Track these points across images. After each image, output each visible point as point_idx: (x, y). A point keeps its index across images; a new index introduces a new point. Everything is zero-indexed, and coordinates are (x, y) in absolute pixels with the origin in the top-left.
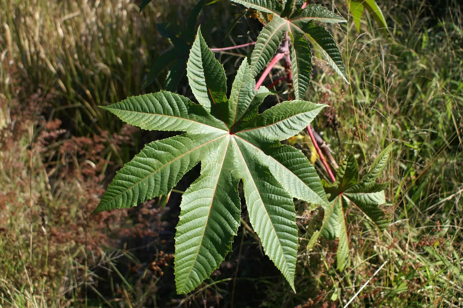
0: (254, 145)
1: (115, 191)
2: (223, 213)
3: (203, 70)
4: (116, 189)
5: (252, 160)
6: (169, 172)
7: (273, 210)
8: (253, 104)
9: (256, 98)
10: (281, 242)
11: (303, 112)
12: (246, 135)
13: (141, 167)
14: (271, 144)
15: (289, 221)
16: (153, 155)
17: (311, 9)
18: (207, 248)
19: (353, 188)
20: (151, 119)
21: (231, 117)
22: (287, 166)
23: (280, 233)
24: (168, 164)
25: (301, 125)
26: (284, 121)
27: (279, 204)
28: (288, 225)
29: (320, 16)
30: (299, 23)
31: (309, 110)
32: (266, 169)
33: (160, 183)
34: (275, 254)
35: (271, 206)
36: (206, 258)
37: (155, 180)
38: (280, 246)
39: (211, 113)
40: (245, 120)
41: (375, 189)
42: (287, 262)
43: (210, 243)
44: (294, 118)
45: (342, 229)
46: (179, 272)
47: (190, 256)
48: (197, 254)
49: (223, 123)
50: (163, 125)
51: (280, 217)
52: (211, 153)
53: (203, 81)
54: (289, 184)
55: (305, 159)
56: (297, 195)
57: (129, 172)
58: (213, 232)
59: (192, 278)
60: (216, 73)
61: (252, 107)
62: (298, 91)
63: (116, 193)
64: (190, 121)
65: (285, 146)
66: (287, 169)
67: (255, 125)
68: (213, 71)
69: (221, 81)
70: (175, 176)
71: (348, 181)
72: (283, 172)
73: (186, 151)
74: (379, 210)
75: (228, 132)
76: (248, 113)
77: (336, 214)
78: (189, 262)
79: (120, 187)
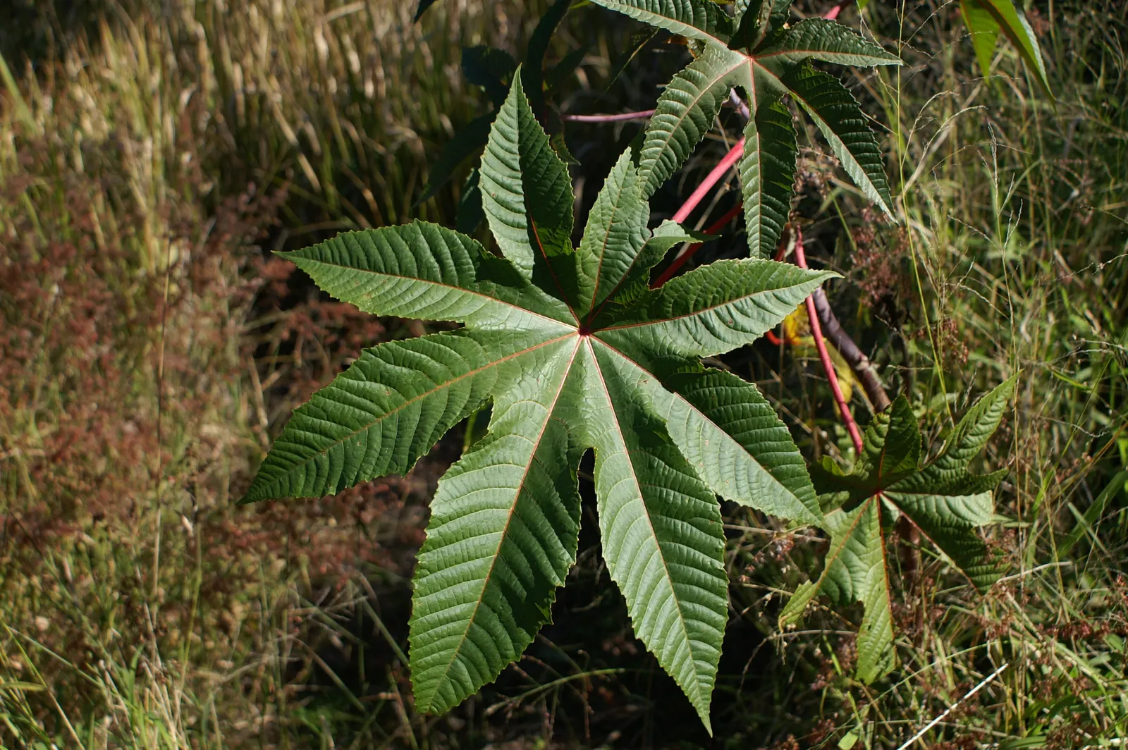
0: (639, 364)
1: (289, 455)
2: (537, 529)
3: (520, 175)
4: (290, 451)
5: (628, 402)
6: (418, 418)
7: (669, 530)
8: (639, 263)
9: (648, 249)
10: (683, 609)
11: (770, 287)
12: (621, 339)
13: (351, 403)
14: (681, 364)
15: (708, 560)
16: (382, 376)
17: (808, 31)
18: (494, 611)
19: (909, 482)
20: (388, 287)
21: (583, 293)
22: (718, 420)
23: (682, 586)
24: (418, 400)
25: (764, 320)
26: (718, 308)
27: (684, 514)
28: (703, 568)
29: (834, 48)
30: (777, 65)
31: (787, 285)
32: (660, 426)
33: (393, 443)
34: (663, 636)
35: (664, 518)
36: (491, 633)
37: (384, 436)
38: (680, 617)
39: (533, 281)
40: (617, 301)
41: (966, 486)
42: (695, 658)
43: (500, 600)
44: (745, 302)
45: (876, 581)
46: (422, 661)
47: (451, 625)
48: (469, 621)
49: (564, 305)
50: (412, 303)
51: (685, 548)
52: (527, 378)
53: (517, 200)
54: (721, 467)
55: (763, 405)
56: (739, 494)
57: (322, 413)
58: (510, 572)
59: (454, 676)
60: (549, 184)
61: (636, 270)
62: (758, 234)
63: (291, 461)
64: (482, 297)
65: (714, 372)
66: (718, 429)
67: (645, 316)
68: (543, 178)
69: (560, 203)
70: (430, 430)
71: (895, 464)
72: (708, 434)
73: (465, 371)
74: (973, 539)
75: (576, 330)
76: (625, 285)
77: (863, 543)
78: (448, 639)
79: (300, 448)
